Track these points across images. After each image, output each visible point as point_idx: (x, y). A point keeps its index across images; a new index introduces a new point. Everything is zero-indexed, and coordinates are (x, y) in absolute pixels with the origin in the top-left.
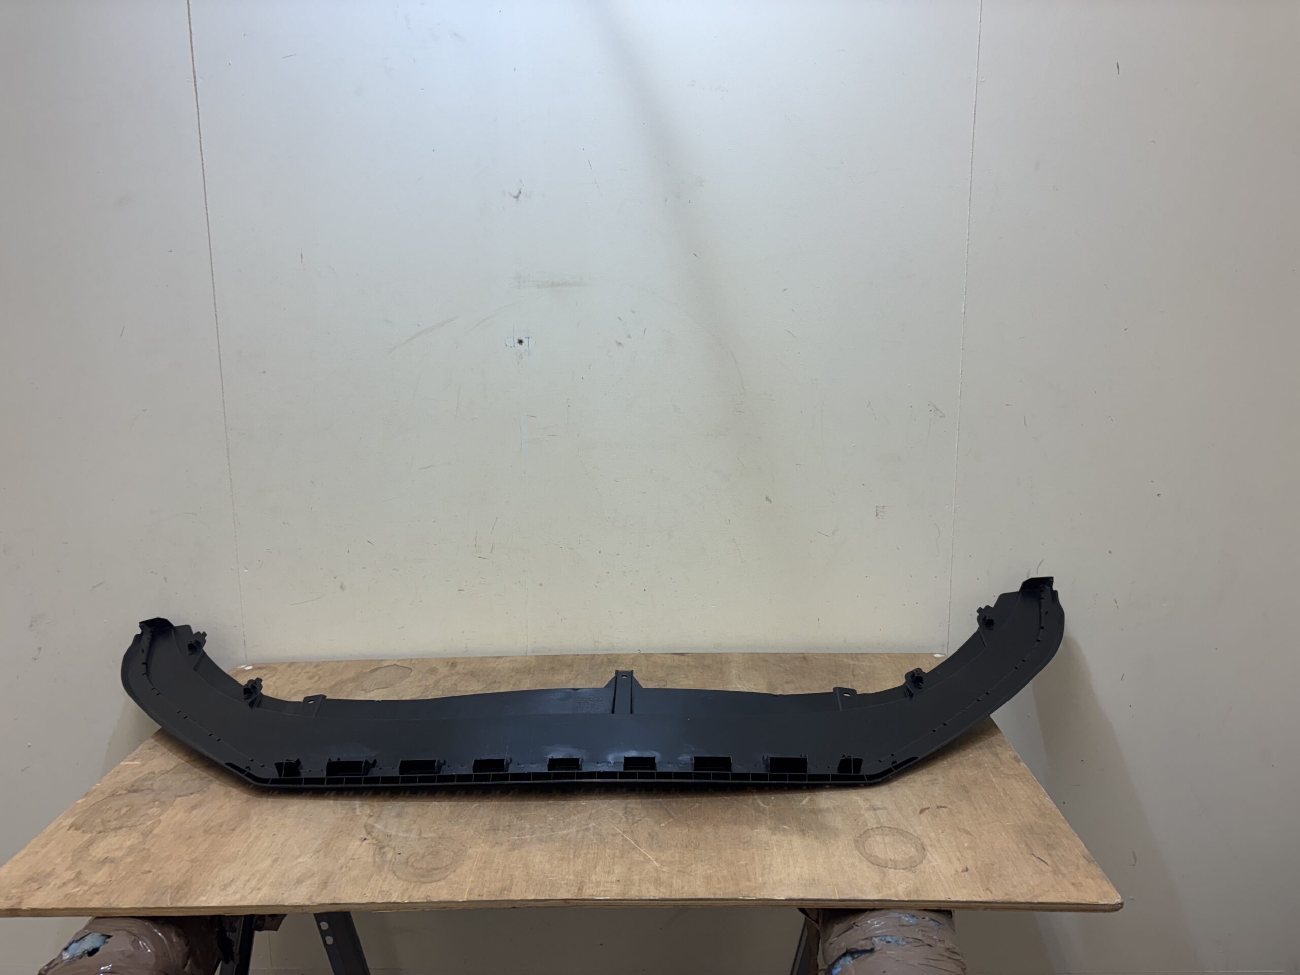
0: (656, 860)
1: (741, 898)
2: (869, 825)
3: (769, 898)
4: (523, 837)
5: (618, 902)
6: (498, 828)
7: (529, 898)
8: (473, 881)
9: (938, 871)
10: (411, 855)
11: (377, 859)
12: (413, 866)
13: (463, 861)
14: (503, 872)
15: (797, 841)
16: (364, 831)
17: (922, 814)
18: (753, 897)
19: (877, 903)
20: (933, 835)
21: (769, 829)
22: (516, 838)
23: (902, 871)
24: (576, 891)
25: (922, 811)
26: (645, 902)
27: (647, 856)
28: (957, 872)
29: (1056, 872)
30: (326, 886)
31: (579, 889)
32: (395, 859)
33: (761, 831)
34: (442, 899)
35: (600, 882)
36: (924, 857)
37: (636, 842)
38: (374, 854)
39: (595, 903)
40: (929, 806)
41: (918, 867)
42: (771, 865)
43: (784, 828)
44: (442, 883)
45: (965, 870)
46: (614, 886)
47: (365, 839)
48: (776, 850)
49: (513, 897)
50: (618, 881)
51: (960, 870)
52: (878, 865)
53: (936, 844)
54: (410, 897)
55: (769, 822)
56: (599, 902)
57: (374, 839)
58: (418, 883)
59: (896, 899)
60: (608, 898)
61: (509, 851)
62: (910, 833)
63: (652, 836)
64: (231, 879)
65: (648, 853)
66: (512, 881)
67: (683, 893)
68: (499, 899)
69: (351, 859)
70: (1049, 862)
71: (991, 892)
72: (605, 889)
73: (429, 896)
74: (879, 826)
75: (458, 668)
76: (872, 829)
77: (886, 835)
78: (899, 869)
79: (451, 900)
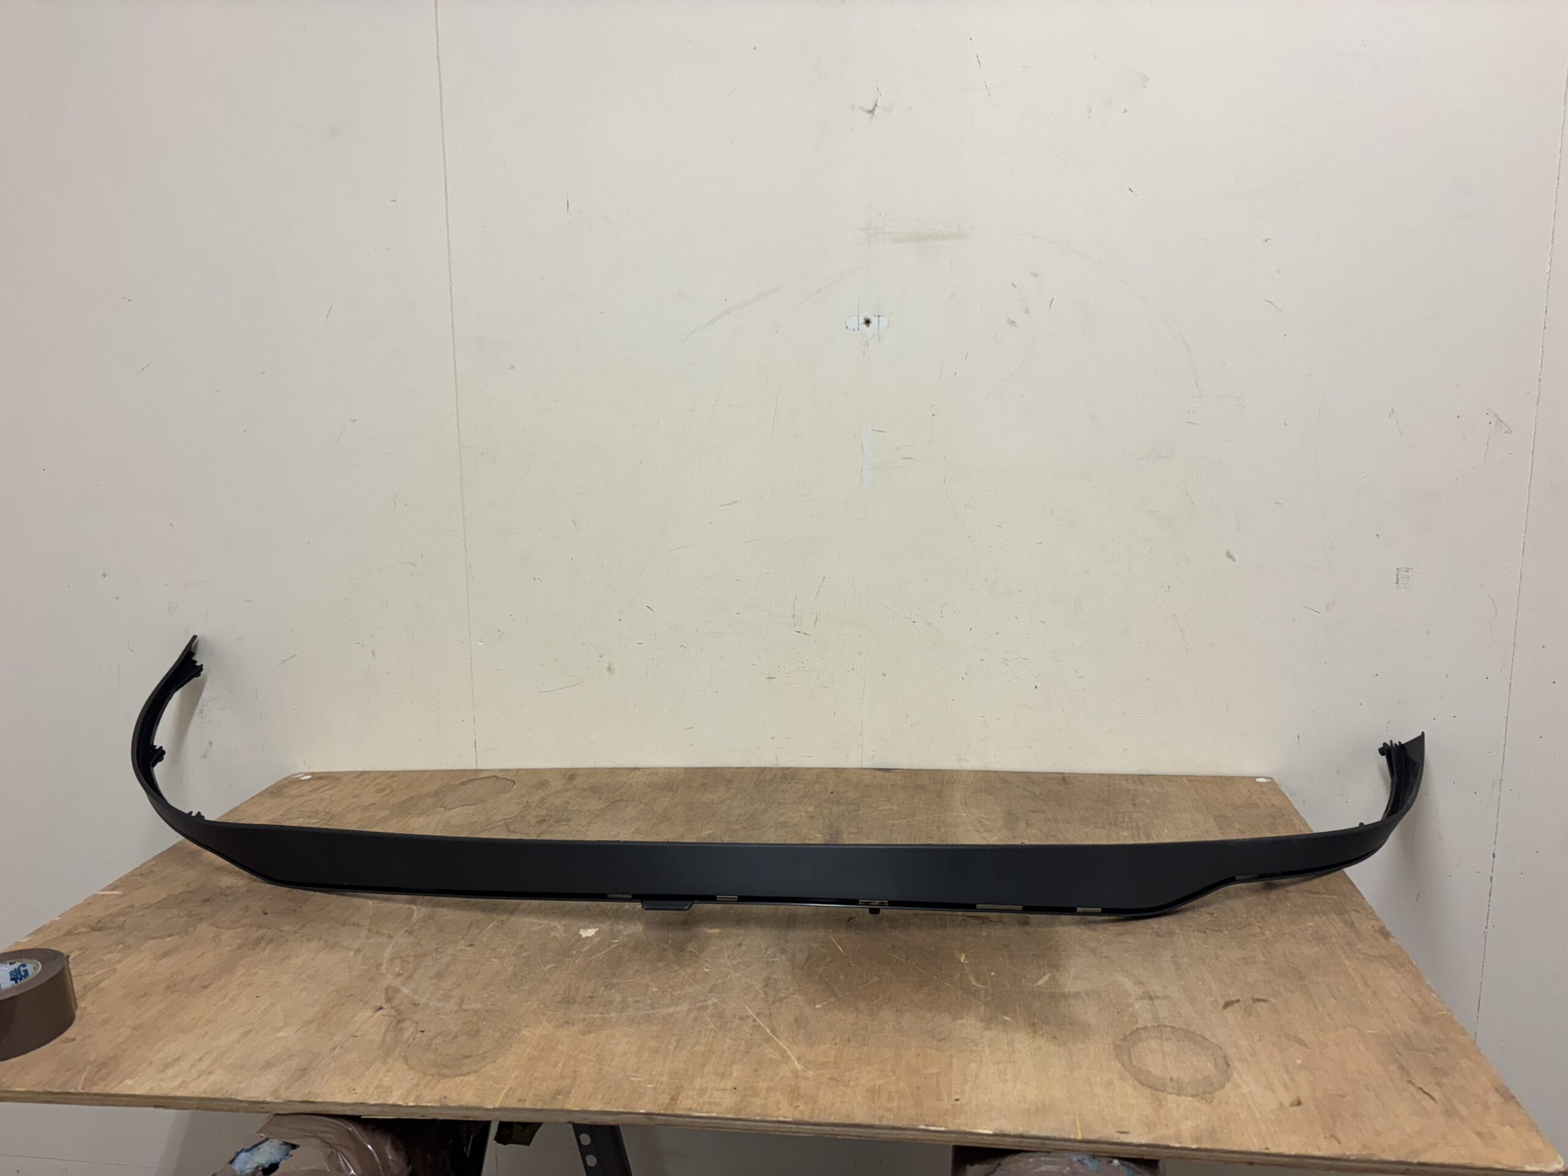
0: (799, 1059)
1: (922, 1127)
2: (1140, 1021)
3: (967, 1130)
4: (607, 1016)
5: (729, 1122)
6: (574, 1000)
7: (594, 1109)
8: (516, 1078)
9: (1250, 1102)
10: (439, 1034)
11: (388, 1038)
12: (436, 1050)
13: (511, 1046)
14: (564, 1066)
15: (1023, 1043)
16: (383, 996)
17: (1227, 1010)
18: (942, 1126)
19: (1144, 1148)
20: (1243, 1043)
21: (981, 1021)
22: (599, 1015)
23: (1190, 1099)
24: (668, 1100)
25: (1227, 1005)
26: (770, 1125)
27: (786, 1052)
28: (1282, 1104)
29: (1450, 1113)
30: (304, 1075)
31: (672, 1099)
32: (414, 1039)
33: (969, 1022)
34: (463, 1103)
35: (706, 1089)
36: (1228, 1079)
37: (773, 1030)
38: (387, 1031)
39: (693, 1122)
40: (1239, 997)
41: (1217, 1093)
42: (977, 1076)
43: (1005, 1020)
44: (471, 1078)
45: (1296, 1102)
46: (727, 1096)
47: (381, 1008)
48: (987, 1053)
49: (570, 1105)
50: (735, 1089)
51: (1287, 1103)
52: (1150, 1087)
53: (1248, 1057)
54: (418, 1098)
55: (982, 1009)
56: (699, 1120)
57: (392, 1008)
58: (437, 1076)
59: (1178, 1145)
60: (714, 1115)
61: (583, 1034)
62: (1206, 1039)
63: (799, 1022)
64: (177, 1056)
65: (788, 1048)
66: (574, 1079)
67: (830, 1114)
68: (547, 1107)
69: (352, 1036)
70: (1437, 1097)
71: (1339, 1142)
72: (712, 1100)
73: (445, 1098)
74: (1156, 1024)
75: (576, 781)
76: (1145, 1028)
77: (1167, 1039)
78: (1185, 1096)
79: (477, 1105)
